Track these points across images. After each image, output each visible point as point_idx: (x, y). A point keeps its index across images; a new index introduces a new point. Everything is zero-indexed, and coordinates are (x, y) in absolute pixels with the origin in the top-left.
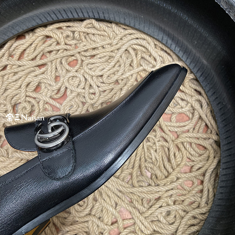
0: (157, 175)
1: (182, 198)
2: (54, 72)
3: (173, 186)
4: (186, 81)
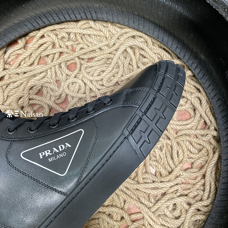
0: (161, 173)
1: (186, 192)
2: (54, 75)
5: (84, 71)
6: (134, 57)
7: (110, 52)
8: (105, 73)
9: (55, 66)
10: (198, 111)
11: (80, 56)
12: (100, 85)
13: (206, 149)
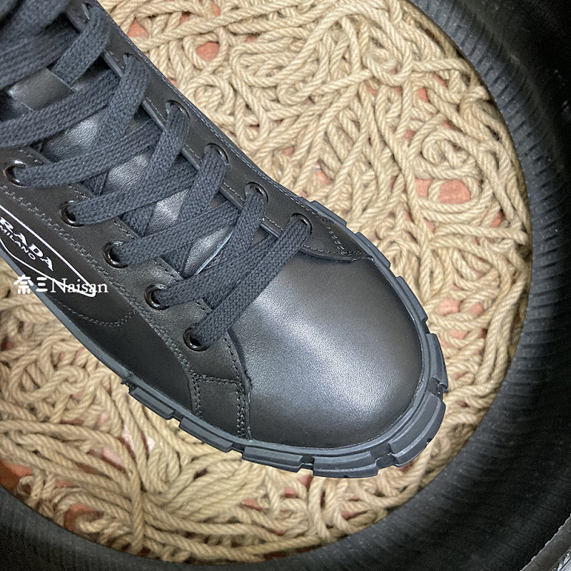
5: (235, 60)
6: (356, 43)
7: (301, 22)
8: (284, 72)
9: (168, 43)
10: (489, 182)
11: (230, 27)
12: (269, 100)
13: (496, 272)
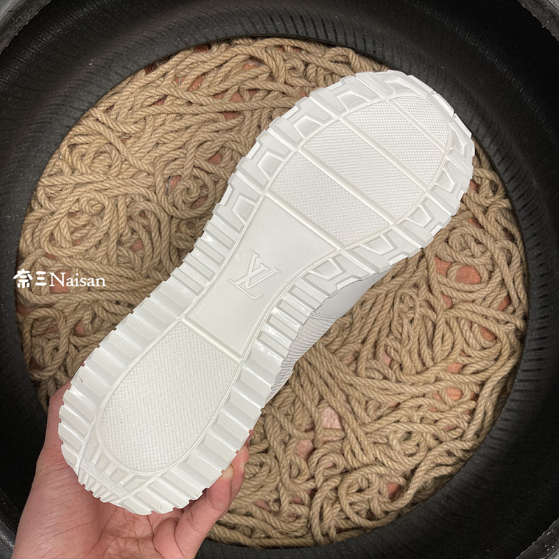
1: (436, 416)
2: (254, 132)
3: (427, 389)
4: (492, 210)
